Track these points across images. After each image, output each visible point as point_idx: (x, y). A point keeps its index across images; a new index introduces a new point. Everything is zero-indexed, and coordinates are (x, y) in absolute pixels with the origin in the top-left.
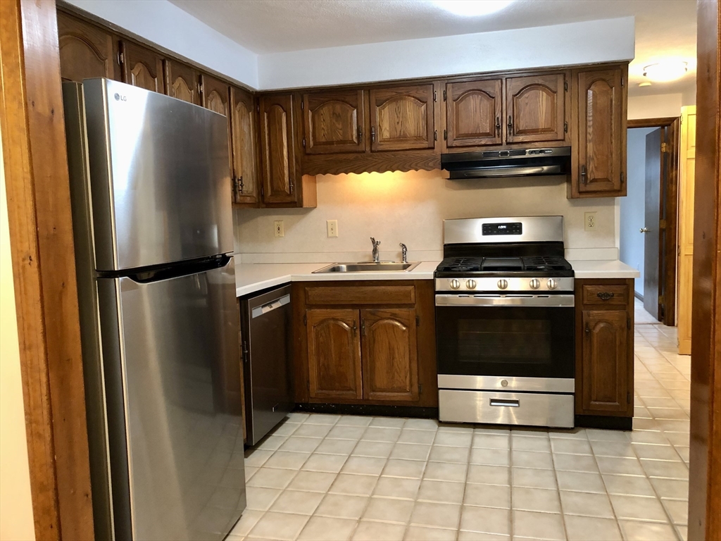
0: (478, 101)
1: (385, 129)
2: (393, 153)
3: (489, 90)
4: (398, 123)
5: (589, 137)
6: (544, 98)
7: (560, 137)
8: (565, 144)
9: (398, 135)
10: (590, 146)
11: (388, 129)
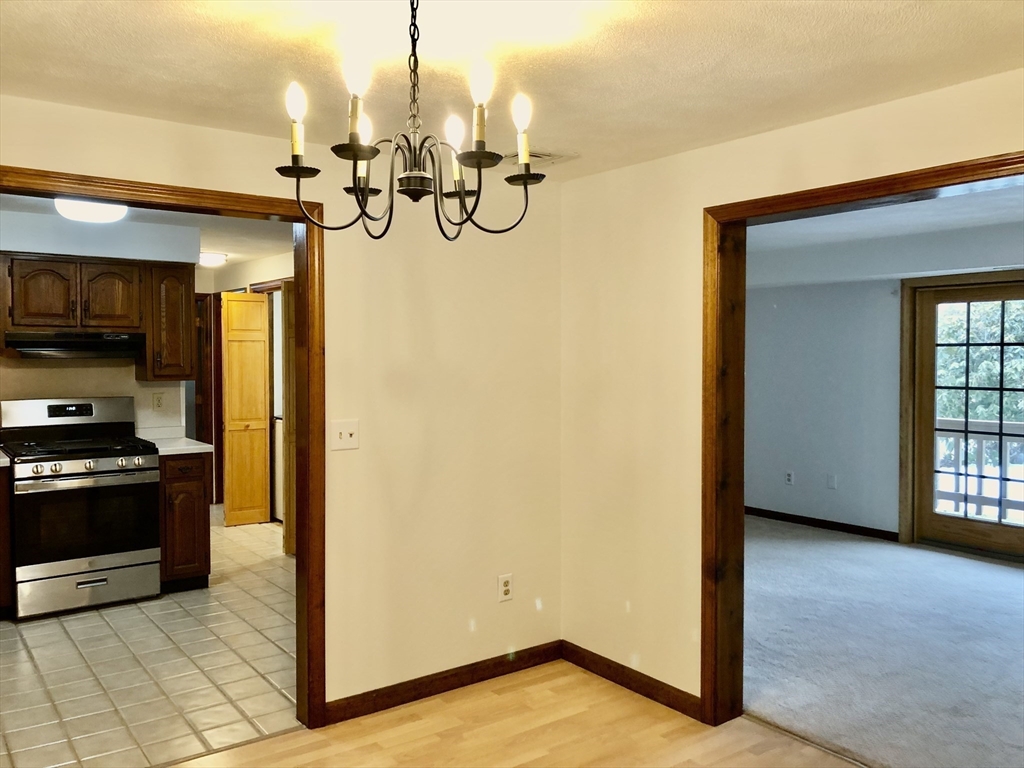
0: (50, 282)
3: (62, 272)
5: (164, 327)
6: (121, 286)
7: (136, 324)
8: (140, 331)
10: (164, 334)
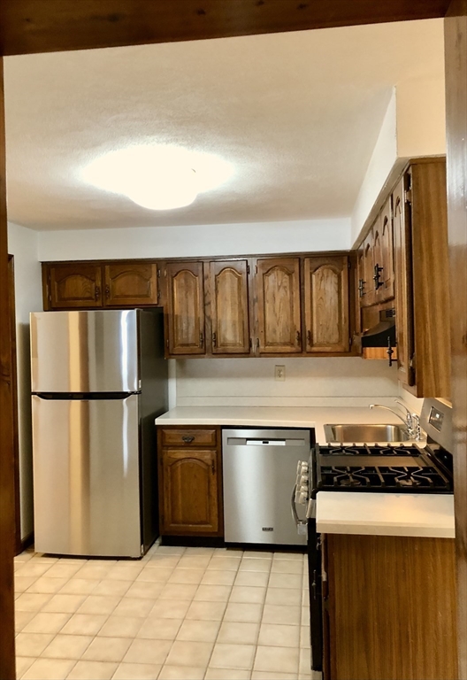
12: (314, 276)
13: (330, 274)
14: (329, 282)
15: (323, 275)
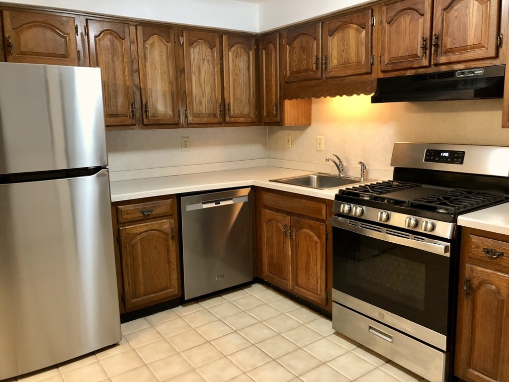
1: (334, 57)
2: (341, 78)
3: (419, 7)
4: (343, 50)
7: (492, 54)
8: (497, 63)
9: (343, 62)
11: (336, 57)
12: (230, 53)
13: (242, 53)
14: (242, 59)
15: (237, 52)
